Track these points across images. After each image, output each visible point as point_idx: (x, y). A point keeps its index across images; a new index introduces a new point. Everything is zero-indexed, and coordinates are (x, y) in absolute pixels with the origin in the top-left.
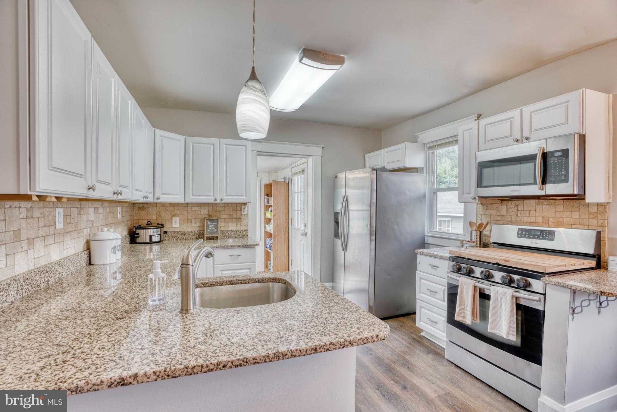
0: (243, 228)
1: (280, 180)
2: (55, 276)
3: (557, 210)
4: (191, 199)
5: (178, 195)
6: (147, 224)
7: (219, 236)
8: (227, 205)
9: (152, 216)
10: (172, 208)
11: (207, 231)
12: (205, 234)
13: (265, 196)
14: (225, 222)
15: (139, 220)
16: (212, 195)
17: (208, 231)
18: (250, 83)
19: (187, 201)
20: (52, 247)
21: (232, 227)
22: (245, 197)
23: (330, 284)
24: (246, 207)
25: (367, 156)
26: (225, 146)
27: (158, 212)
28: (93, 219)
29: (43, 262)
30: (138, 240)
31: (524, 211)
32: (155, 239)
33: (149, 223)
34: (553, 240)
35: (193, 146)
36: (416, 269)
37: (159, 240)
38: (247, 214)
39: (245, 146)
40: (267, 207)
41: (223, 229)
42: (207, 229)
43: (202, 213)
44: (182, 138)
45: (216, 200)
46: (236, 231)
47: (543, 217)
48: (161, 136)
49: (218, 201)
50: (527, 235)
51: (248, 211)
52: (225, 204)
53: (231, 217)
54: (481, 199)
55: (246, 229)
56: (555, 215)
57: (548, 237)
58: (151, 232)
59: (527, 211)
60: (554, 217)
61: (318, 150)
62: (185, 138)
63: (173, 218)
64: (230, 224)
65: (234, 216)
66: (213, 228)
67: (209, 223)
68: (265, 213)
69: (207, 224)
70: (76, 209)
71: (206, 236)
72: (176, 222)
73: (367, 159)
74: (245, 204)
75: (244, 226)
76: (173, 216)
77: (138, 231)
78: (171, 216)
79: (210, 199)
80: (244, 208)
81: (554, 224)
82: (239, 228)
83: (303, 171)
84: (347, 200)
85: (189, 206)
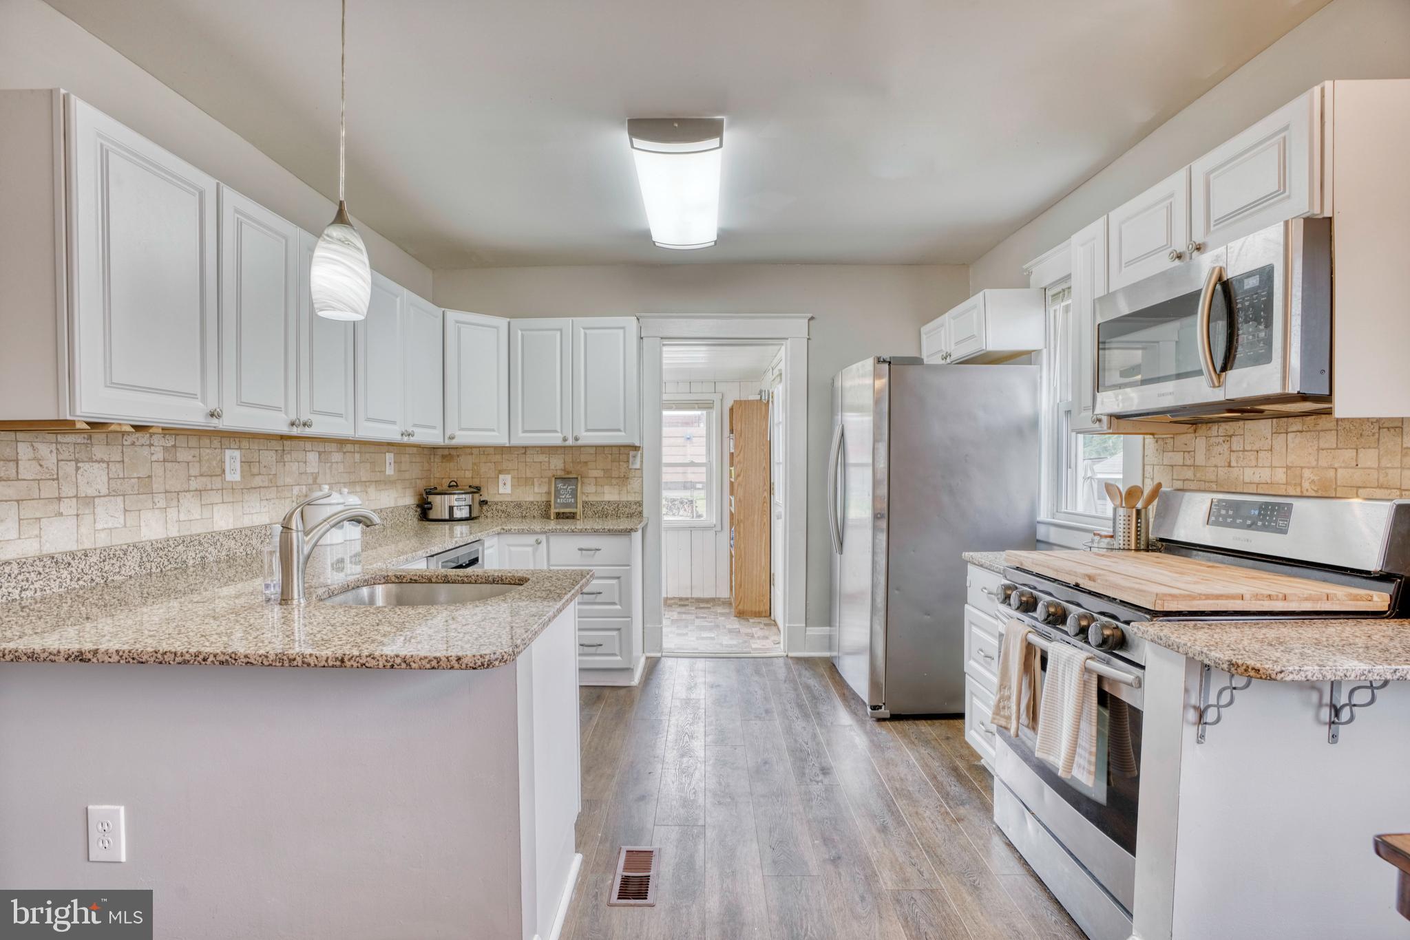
0: (631, 498)
1: (751, 398)
2: (219, 551)
3: (1322, 445)
4: (522, 438)
5: (493, 430)
6: (449, 486)
7: (579, 510)
8: (600, 449)
9: (464, 471)
10: (498, 458)
11: (555, 502)
12: (553, 507)
13: (730, 433)
14: (596, 485)
15: (443, 478)
16: (559, 430)
17: (559, 500)
19: (515, 442)
20: (216, 508)
21: (611, 495)
22: (623, 434)
23: (825, 631)
24: (639, 455)
25: (922, 329)
26: (582, 331)
27: (474, 464)
28: (316, 471)
29: (197, 529)
30: (432, 515)
31: (1244, 451)
32: (458, 514)
33: (454, 484)
34: (1285, 532)
35: (523, 336)
36: (964, 600)
37: (468, 516)
38: (641, 469)
39: (623, 328)
41: (587, 498)
42: (556, 497)
43: (552, 467)
44: (502, 322)
45: (565, 439)
46: (618, 504)
47: (1288, 467)
48: (457, 322)
49: (570, 442)
50: (1230, 517)
51: (642, 462)
53: (608, 476)
54: (1114, 421)
55: (639, 499)
56: (1317, 460)
57: (1276, 522)
58: (453, 500)
59: (1251, 451)
60: (1313, 468)
61: (798, 326)
62: (509, 323)
63: (500, 476)
64: (607, 489)
65: (615, 474)
66: (567, 496)
67: (560, 485)
68: (731, 472)
69: (556, 487)
70: (272, 453)
71: (553, 511)
72: (505, 484)
73: (924, 337)
74: (633, 448)
75: (635, 493)
76: (500, 472)
77: (431, 498)
78: (497, 472)
79: (555, 439)
80: (634, 457)
81: (1313, 487)
82: (624, 498)
83: (781, 374)
84: (843, 435)
85: (528, 452)
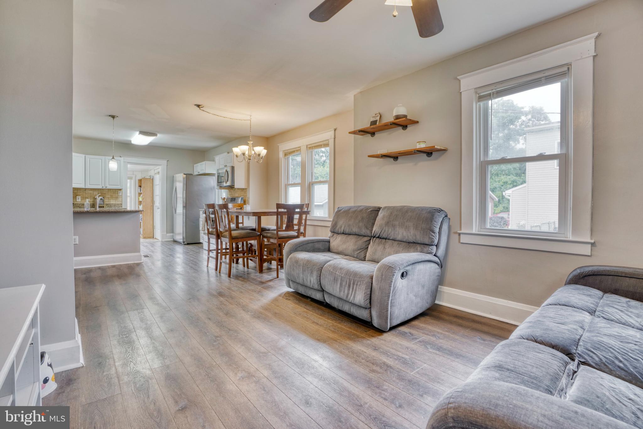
0: (119, 203)
1: (147, 177)
4: (88, 186)
5: (81, 184)
7: (105, 206)
8: (110, 190)
10: (76, 191)
13: (138, 187)
14: (108, 199)
16: (101, 184)
18: (112, 160)
19: (87, 187)
22: (119, 186)
23: (172, 234)
25: (194, 165)
26: (108, 160)
35: (89, 160)
36: (199, 218)
38: (122, 195)
39: (120, 160)
40: (140, 194)
41: (107, 203)
43: (95, 194)
44: (83, 156)
45: (103, 187)
46: (115, 204)
49: (104, 188)
51: (122, 193)
52: (108, 189)
53: (112, 197)
55: (121, 203)
61: (164, 162)
62: (85, 156)
64: (111, 200)
65: (114, 196)
68: (139, 198)
72: (79, 199)
73: (194, 169)
74: (120, 190)
75: (120, 201)
76: (77, 195)
79: (99, 187)
80: (120, 192)
82: (117, 203)
83: (159, 173)
84: (176, 188)
85: (86, 190)
